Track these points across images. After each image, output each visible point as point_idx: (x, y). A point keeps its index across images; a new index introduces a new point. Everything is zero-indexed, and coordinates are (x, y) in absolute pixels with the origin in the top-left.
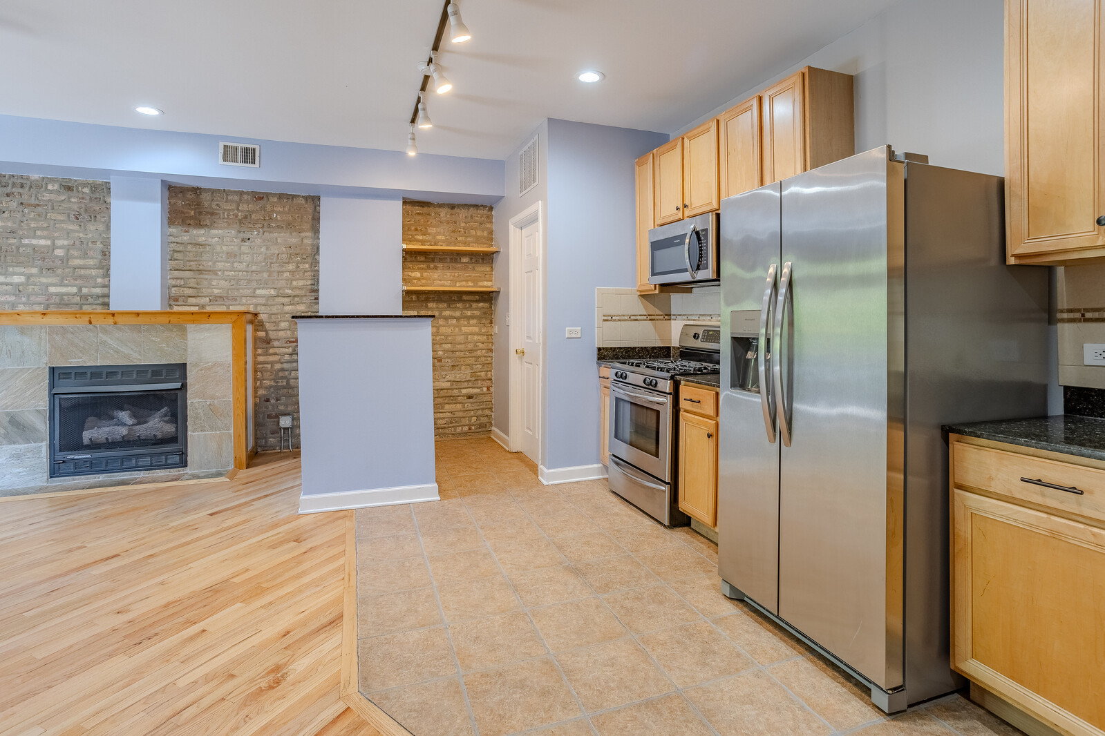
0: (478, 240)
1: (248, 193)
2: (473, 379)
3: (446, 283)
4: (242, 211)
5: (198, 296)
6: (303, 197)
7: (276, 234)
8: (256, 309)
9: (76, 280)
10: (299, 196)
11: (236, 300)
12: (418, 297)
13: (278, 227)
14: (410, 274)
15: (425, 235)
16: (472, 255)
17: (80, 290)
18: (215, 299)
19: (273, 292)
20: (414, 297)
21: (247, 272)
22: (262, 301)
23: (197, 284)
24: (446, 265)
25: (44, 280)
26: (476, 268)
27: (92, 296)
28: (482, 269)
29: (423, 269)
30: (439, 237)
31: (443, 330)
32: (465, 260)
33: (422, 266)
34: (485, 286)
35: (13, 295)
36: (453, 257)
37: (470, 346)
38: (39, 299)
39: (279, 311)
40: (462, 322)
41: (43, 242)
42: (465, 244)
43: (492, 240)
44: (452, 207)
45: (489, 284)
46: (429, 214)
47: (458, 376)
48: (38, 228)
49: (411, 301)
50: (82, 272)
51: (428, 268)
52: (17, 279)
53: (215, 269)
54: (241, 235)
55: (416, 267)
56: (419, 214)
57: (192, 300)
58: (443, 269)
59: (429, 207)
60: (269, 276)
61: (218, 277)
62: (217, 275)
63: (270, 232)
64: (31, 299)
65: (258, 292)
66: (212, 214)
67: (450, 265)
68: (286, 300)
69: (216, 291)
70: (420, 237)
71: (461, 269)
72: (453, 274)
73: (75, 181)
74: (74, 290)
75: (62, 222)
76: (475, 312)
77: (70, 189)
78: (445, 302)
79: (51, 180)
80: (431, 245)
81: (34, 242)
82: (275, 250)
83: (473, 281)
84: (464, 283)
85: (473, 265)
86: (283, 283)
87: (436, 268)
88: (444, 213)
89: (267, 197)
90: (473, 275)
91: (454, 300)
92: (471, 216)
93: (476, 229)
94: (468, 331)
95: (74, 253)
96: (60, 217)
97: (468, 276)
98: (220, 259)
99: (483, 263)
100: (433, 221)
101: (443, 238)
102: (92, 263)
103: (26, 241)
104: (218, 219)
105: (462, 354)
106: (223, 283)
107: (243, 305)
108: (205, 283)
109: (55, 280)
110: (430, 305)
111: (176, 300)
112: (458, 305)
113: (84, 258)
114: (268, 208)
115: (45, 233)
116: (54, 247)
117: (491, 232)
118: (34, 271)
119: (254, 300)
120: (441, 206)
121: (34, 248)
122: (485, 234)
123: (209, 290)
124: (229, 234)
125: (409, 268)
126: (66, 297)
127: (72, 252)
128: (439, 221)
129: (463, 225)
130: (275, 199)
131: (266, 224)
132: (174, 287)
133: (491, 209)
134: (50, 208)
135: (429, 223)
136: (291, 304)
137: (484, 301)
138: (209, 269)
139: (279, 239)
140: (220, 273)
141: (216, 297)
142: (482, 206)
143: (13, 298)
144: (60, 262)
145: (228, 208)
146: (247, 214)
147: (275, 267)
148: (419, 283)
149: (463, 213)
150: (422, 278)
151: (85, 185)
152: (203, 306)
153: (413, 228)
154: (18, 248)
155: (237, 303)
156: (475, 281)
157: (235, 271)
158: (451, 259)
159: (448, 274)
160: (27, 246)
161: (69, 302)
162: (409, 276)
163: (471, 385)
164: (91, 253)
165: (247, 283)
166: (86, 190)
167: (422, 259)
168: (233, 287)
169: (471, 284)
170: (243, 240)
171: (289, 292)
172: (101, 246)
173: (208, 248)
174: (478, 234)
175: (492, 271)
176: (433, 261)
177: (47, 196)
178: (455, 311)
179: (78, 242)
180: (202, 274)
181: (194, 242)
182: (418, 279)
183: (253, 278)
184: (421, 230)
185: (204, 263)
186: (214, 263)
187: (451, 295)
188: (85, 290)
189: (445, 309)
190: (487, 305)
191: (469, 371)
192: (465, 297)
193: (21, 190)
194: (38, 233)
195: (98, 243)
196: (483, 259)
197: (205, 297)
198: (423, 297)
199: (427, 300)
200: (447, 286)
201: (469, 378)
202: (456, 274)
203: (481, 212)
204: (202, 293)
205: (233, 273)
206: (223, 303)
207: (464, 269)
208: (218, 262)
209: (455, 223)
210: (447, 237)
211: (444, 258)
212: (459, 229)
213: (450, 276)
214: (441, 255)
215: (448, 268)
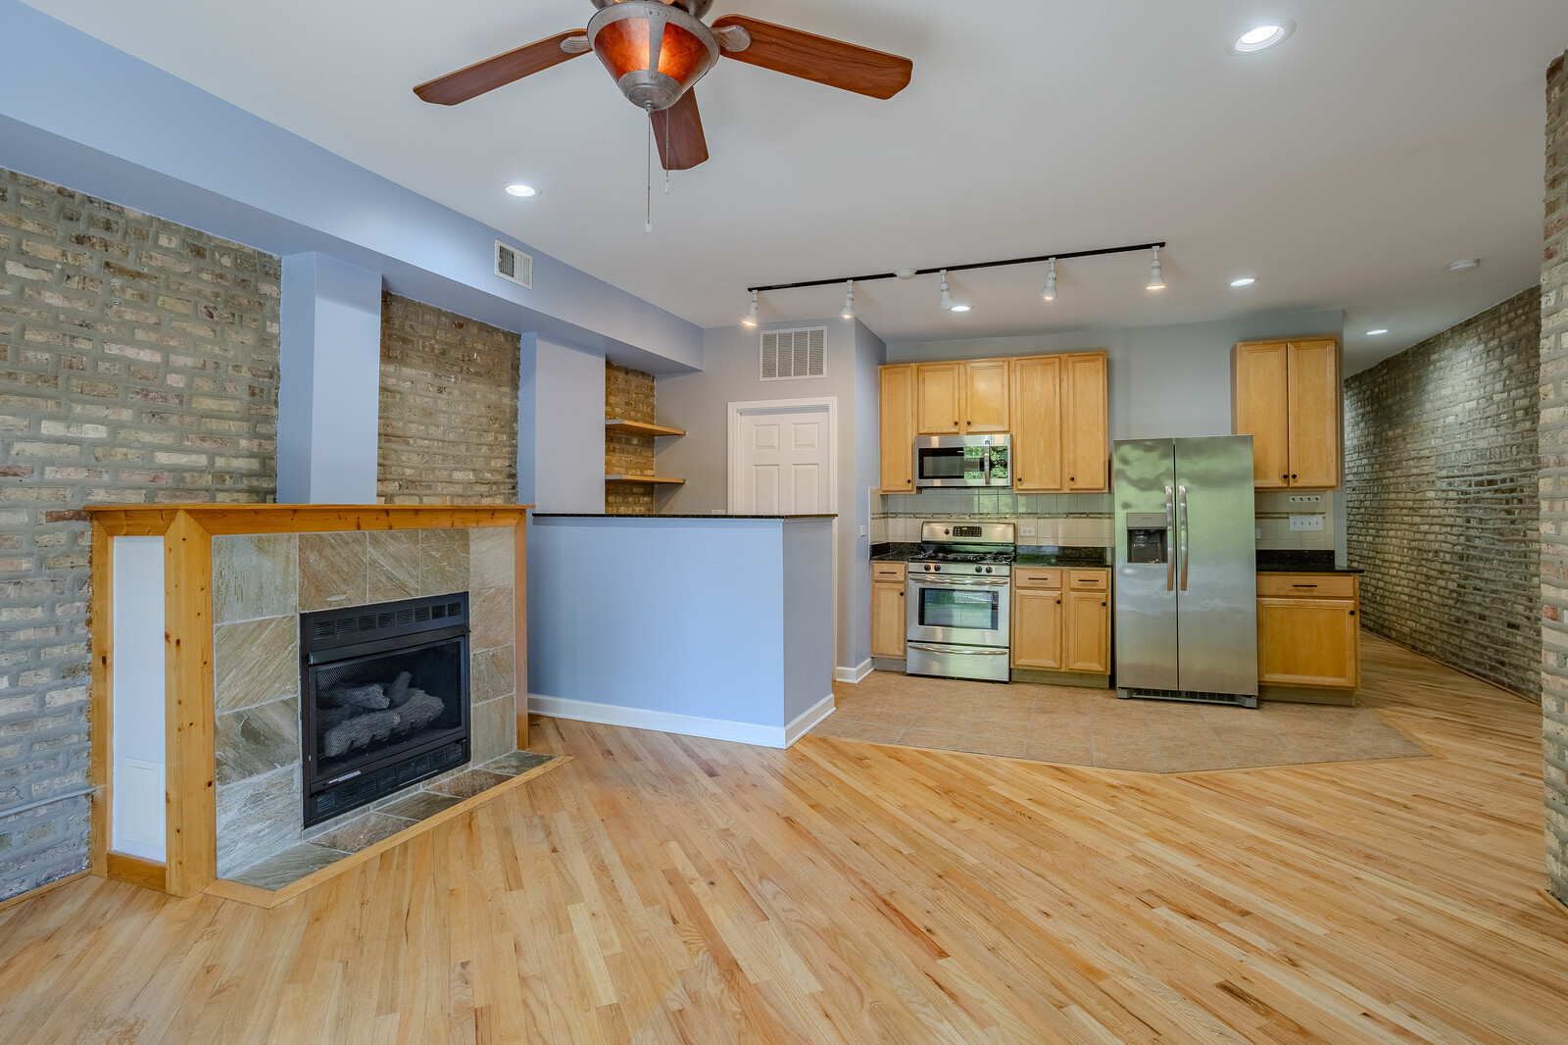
0: (644, 415)
1: (446, 314)
3: (621, 470)
4: (439, 342)
5: (386, 479)
6: (503, 333)
7: (474, 385)
9: (203, 440)
10: (500, 331)
11: (430, 487)
13: (478, 374)
16: (639, 433)
17: (212, 462)
18: (406, 484)
19: (471, 476)
21: (443, 441)
22: (459, 489)
25: (146, 438)
26: (642, 452)
27: (231, 474)
28: (647, 453)
30: (617, 410)
32: (634, 439)
35: (83, 467)
36: (627, 436)
38: (139, 478)
41: (146, 356)
42: (635, 418)
43: (654, 418)
44: (626, 371)
45: (652, 472)
48: (138, 325)
50: (214, 424)
52: (94, 432)
53: (408, 434)
54: (437, 381)
58: (619, 452)
60: (467, 450)
61: (411, 448)
62: (408, 443)
63: (469, 381)
65: (457, 475)
66: (405, 341)
67: (624, 446)
68: (484, 489)
69: (408, 471)
71: (631, 453)
72: (627, 459)
73: (210, 238)
74: (202, 460)
75: (185, 317)
77: (199, 252)
78: (620, 495)
79: (166, 226)
81: (130, 352)
82: (474, 409)
84: (634, 470)
85: (641, 446)
86: (479, 463)
88: (621, 378)
89: (467, 324)
90: (640, 460)
91: (627, 493)
92: (640, 385)
93: (643, 402)
95: (205, 385)
96: (183, 309)
97: (637, 462)
98: (412, 418)
99: (648, 445)
101: (620, 411)
102: (232, 409)
103: (113, 350)
104: (411, 350)
106: (415, 457)
107: (438, 495)
108: (393, 456)
109: (167, 439)
112: (630, 499)
113: (221, 397)
114: (468, 342)
115: (153, 337)
116: (167, 367)
117: (653, 408)
118: (126, 415)
119: (451, 489)
120: (619, 368)
121: (128, 364)
122: (649, 409)
123: (400, 470)
124: (424, 378)
126: (188, 475)
127: (198, 382)
128: (617, 389)
129: (634, 396)
130: (475, 330)
131: (465, 368)
133: (653, 378)
134: (162, 284)
135: (610, 390)
136: (489, 496)
137: (648, 494)
138: (401, 433)
139: (478, 392)
140: (411, 441)
141: (406, 481)
142: (647, 371)
143: (81, 475)
144: (177, 401)
145: (424, 334)
146: (445, 347)
147: (474, 436)
149: (634, 382)
151: (226, 250)
154: (95, 362)
155: (432, 492)
156: (641, 469)
157: (429, 440)
158: (626, 439)
159: (623, 459)
160: (113, 359)
161: (193, 486)
164: (230, 388)
165: (443, 460)
166: (226, 261)
168: (427, 465)
169: (639, 472)
170: (439, 390)
171: (489, 475)
172: (249, 375)
173: (399, 397)
174: (645, 408)
175: (653, 456)
176: (612, 441)
177: (159, 260)
178: (628, 507)
179: (210, 364)
183: (449, 452)
185: (394, 423)
187: (626, 486)
188: (220, 462)
189: (621, 505)
190: (650, 499)
192: (635, 489)
193: (106, 235)
194: (140, 334)
195: (244, 369)
196: (647, 440)
197: (394, 480)
202: (629, 459)
203: (646, 381)
204: (391, 474)
205: (426, 442)
206: (415, 491)
207: (635, 453)
208: (411, 422)
209: (629, 393)
210: (623, 411)
211: (620, 438)
212: (631, 402)
213: (625, 461)
214: (618, 433)
215: (623, 451)
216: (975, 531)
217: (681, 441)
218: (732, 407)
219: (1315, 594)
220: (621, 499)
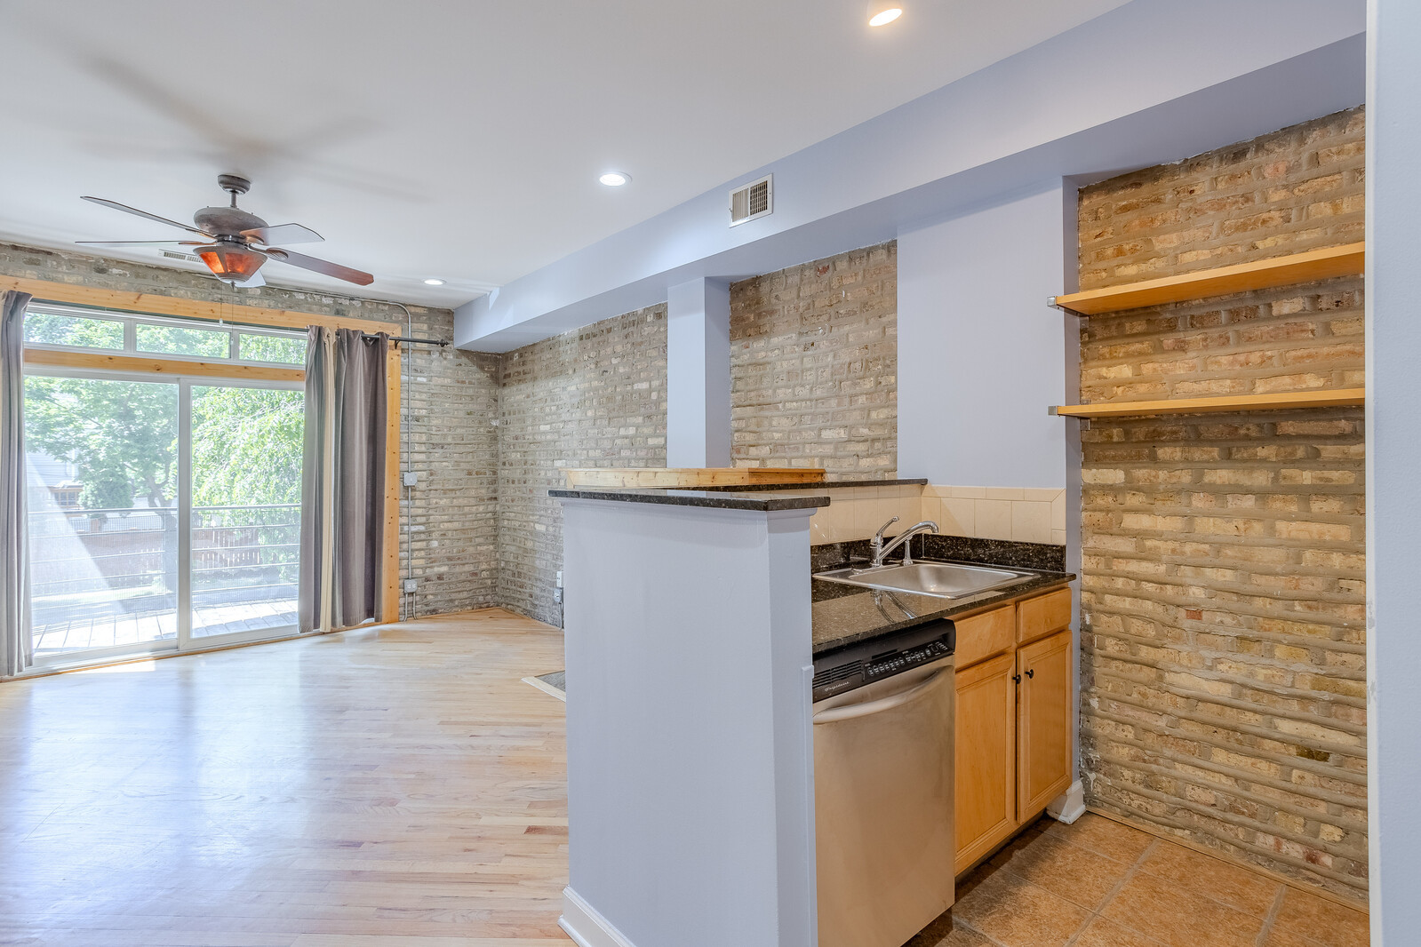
1: (810, 267)
2: (1326, 696)
3: (1214, 387)
4: (803, 299)
5: (758, 445)
6: (882, 247)
7: (847, 328)
8: (822, 464)
10: (876, 248)
11: (798, 449)
12: (1127, 433)
13: (848, 314)
14: (1104, 372)
15: (1146, 260)
18: (776, 447)
19: (843, 434)
20: (1116, 433)
21: (811, 400)
22: (828, 450)
23: (758, 425)
24: (1214, 333)
25: (646, 431)
26: (1335, 327)
29: (1140, 354)
30: (1192, 254)
31: (1206, 526)
32: (1286, 307)
33: (1136, 347)
37: (1312, 586)
38: (644, 453)
39: (852, 469)
40: (1278, 504)
41: (645, 386)
44: (1238, 152)
46: (1157, 201)
47: (1261, 674)
48: (642, 370)
49: (1109, 442)
51: (1159, 349)
52: (632, 431)
53: (777, 399)
54: (804, 339)
55: (1121, 351)
56: (1126, 209)
57: (753, 451)
58: (1206, 347)
59: (1157, 178)
60: (839, 405)
61: (780, 413)
62: (778, 409)
63: (839, 326)
64: (639, 453)
65: (826, 434)
66: (772, 313)
67: (1232, 331)
68: (861, 448)
69: (777, 435)
70: (1131, 271)
71: (1275, 339)
72: (1242, 358)
74: (664, 441)
75: (655, 359)
76: (1335, 475)
78: (1212, 442)
79: (649, 310)
81: (640, 386)
82: (845, 357)
83: (1318, 372)
84: (1287, 380)
85: (1322, 318)
86: (855, 417)
87: (1181, 347)
88: (1206, 181)
89: (834, 263)
90: (1325, 350)
91: (1247, 438)
94: (1304, 536)
97: (1297, 359)
98: (780, 383)
100: (1171, 215)
103: (636, 387)
104: (778, 319)
105: (1278, 608)
106: (784, 421)
107: (805, 457)
108: (766, 423)
109: (652, 431)
110: (1163, 453)
111: (738, 452)
112: (1262, 452)
114: (835, 284)
115: (646, 374)
116: (651, 391)
118: (640, 419)
119: (820, 450)
120: (1196, 162)
121: (640, 392)
123: (769, 435)
124: (789, 341)
125: (1102, 357)
126: (658, 451)
128: (1190, 209)
129: (1278, 196)
130: (844, 265)
131: (833, 313)
132: (736, 431)
134: (648, 344)
135: (1157, 223)
136: (868, 456)
138: (768, 402)
139: (850, 335)
140: (780, 405)
141: (776, 445)
145: (788, 298)
146: (810, 301)
147: (847, 388)
148: (1131, 394)
149: (1277, 162)
150: (1139, 378)
152: (763, 460)
153: (1110, 252)
154: (632, 395)
155: (800, 454)
157: (797, 402)
158: (1235, 312)
159: (1224, 360)
160: (636, 392)
162: (1101, 377)
163: (1314, 712)
165: (812, 420)
167: (1140, 326)
168: (796, 427)
169: (1312, 381)
170: (806, 349)
171: (865, 431)
173: (768, 367)
176: (1172, 327)
177: (647, 331)
178: (1252, 470)
180: (762, 409)
181: (754, 361)
182: (1128, 384)
183: (819, 410)
184: (1133, 250)
185: (764, 392)
186: (775, 391)
187: (1236, 422)
189: (1213, 465)
191: (1304, 667)
192: (1289, 427)
193: (633, 329)
194: (642, 375)
197: (765, 445)
198: (1140, 432)
199: (1155, 439)
200: (1219, 395)
201: (1305, 688)
202: (1255, 358)
204: (763, 439)
205: (795, 404)
206: (784, 454)
207: (1290, 335)
208: (779, 388)
209: (1247, 200)
210: (1218, 251)
211: (1209, 315)
212: (1265, 216)
213: (1232, 363)
214: (1200, 306)
215: (1225, 341)
220: (1215, 452)
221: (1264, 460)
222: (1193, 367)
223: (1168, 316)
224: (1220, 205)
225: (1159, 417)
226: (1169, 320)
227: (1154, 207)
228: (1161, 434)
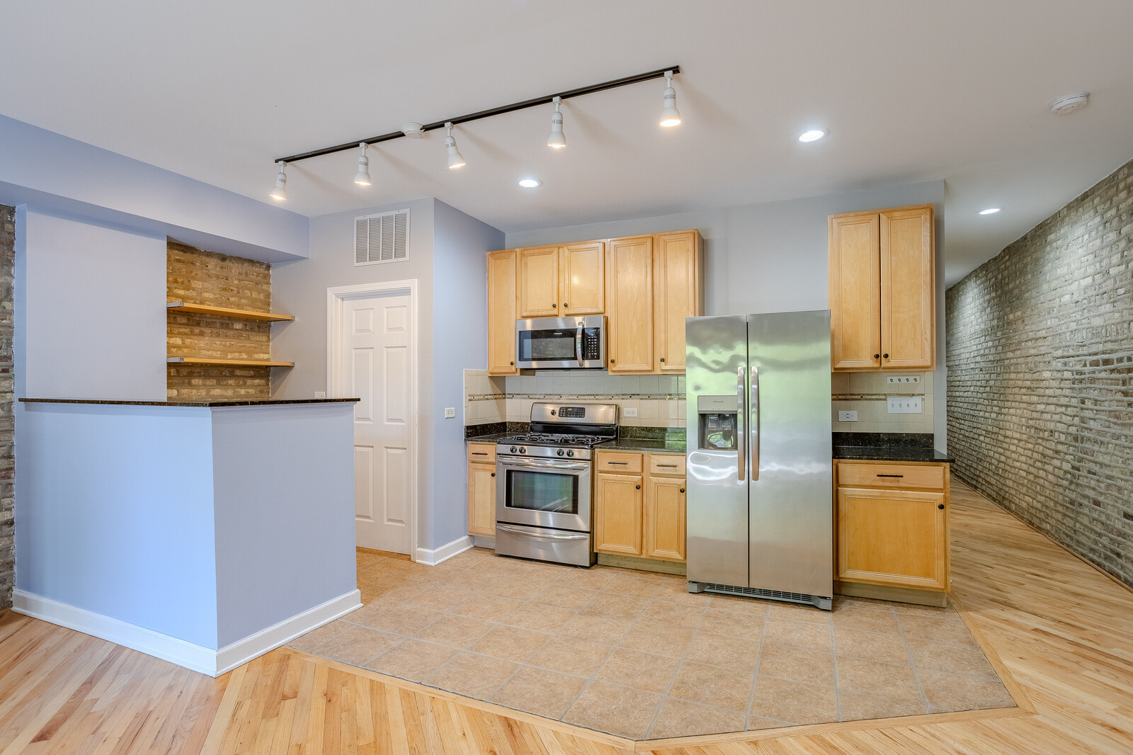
0: (253, 304)
3: (215, 354)
12: (178, 371)
14: (177, 340)
15: (188, 290)
16: (247, 320)
24: (215, 330)
26: (251, 337)
28: (258, 338)
29: (185, 334)
30: (206, 295)
32: (238, 326)
33: (183, 330)
34: (261, 359)
36: (226, 321)
42: (239, 306)
43: (269, 305)
44: (223, 258)
45: (266, 356)
46: (193, 263)
51: (192, 333)
55: (176, 330)
56: (179, 261)
58: (211, 336)
59: (193, 253)
67: (221, 331)
70: (181, 292)
71: (234, 337)
72: (223, 343)
76: (250, 390)
78: (213, 377)
80: (195, 303)
83: (247, 353)
84: (237, 354)
85: (247, 333)
87: (202, 334)
88: (213, 264)
90: (248, 345)
91: (225, 376)
92: (246, 273)
93: (251, 290)
97: (241, 346)
99: (259, 331)
100: (199, 272)
101: (211, 296)
110: (195, 381)
112: (230, 382)
117: (268, 296)
120: (209, 254)
122: (262, 296)
128: (207, 274)
129: (236, 282)
133: (268, 267)
135: (193, 274)
137: (261, 377)
142: (258, 262)
148: (179, 353)
149: (235, 268)
150: (184, 346)
156: (250, 353)
158: (222, 324)
159: (218, 343)
162: (176, 343)
167: (184, 320)
169: (245, 356)
174: (254, 296)
175: (269, 341)
176: (198, 324)
178: (227, 389)
184: (182, 283)
187: (222, 369)
189: (213, 387)
190: (263, 382)
192: (238, 372)
196: (259, 327)
198: (184, 371)
199: (191, 375)
200: (216, 358)
202: (228, 344)
203: (257, 269)
207: (238, 337)
209: (227, 279)
210: (216, 296)
211: (212, 322)
212: (232, 288)
213: (220, 345)
214: (209, 318)
215: (218, 335)
216: (580, 412)
217: (292, 325)
218: (331, 293)
219: (902, 485)
220: (215, 381)
221: (231, 385)
222: (206, 344)
223: (197, 319)
224: (218, 277)
225: (193, 365)
226: (197, 321)
227: (192, 266)
228: (194, 373)
